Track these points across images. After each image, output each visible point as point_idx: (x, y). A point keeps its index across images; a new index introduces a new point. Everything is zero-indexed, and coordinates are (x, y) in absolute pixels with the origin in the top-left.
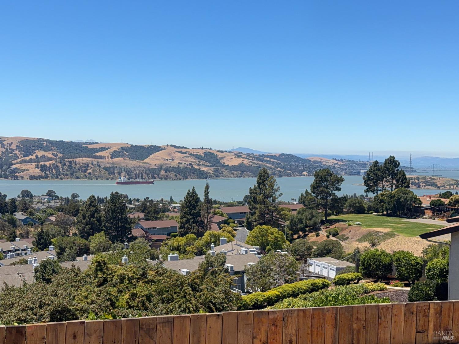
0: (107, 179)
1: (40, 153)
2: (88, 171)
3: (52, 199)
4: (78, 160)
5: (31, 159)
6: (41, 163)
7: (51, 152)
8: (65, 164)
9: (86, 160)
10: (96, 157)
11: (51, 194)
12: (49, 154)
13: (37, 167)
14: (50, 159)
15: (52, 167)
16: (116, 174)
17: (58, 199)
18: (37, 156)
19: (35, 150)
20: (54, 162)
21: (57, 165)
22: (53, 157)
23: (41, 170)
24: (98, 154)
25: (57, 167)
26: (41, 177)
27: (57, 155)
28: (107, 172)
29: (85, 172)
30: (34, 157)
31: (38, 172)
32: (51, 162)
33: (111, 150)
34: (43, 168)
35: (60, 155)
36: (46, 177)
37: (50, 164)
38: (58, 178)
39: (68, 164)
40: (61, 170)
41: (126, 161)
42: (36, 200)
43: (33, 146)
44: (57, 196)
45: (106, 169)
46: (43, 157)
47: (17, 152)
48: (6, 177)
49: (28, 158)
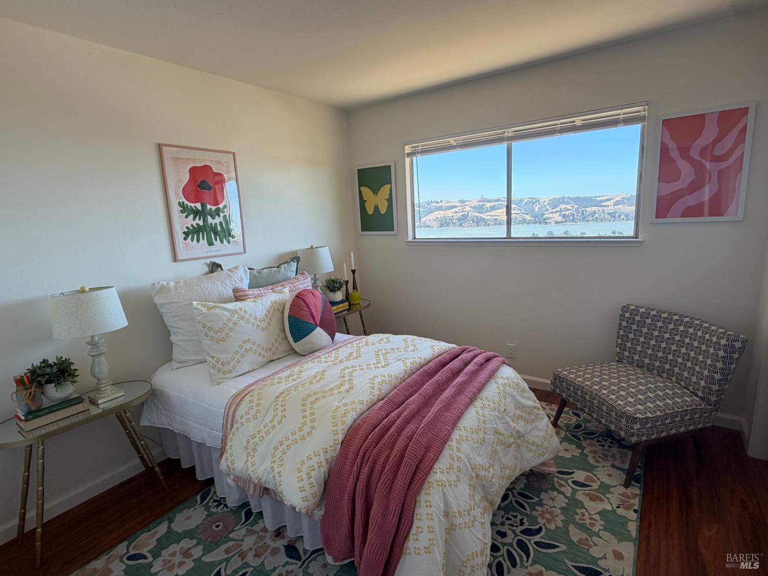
0: (610, 221)
1: (563, 206)
2: (595, 216)
4: (588, 209)
5: (557, 210)
6: (562, 213)
7: (570, 205)
8: (579, 212)
9: (594, 209)
10: (602, 206)
12: (569, 207)
13: (560, 215)
14: (569, 210)
15: (570, 215)
16: (617, 217)
18: (560, 208)
19: (560, 204)
21: (573, 214)
22: (572, 208)
23: (562, 217)
24: (604, 204)
26: (563, 222)
27: (574, 207)
28: (609, 216)
29: (593, 217)
31: (560, 219)
32: (569, 212)
33: (614, 201)
34: (564, 216)
35: (576, 206)
36: (566, 222)
38: (574, 222)
39: (581, 212)
40: (576, 216)
41: (625, 207)
43: (559, 202)
45: (608, 214)
46: (565, 208)
47: (548, 207)
48: (540, 223)
49: (554, 210)
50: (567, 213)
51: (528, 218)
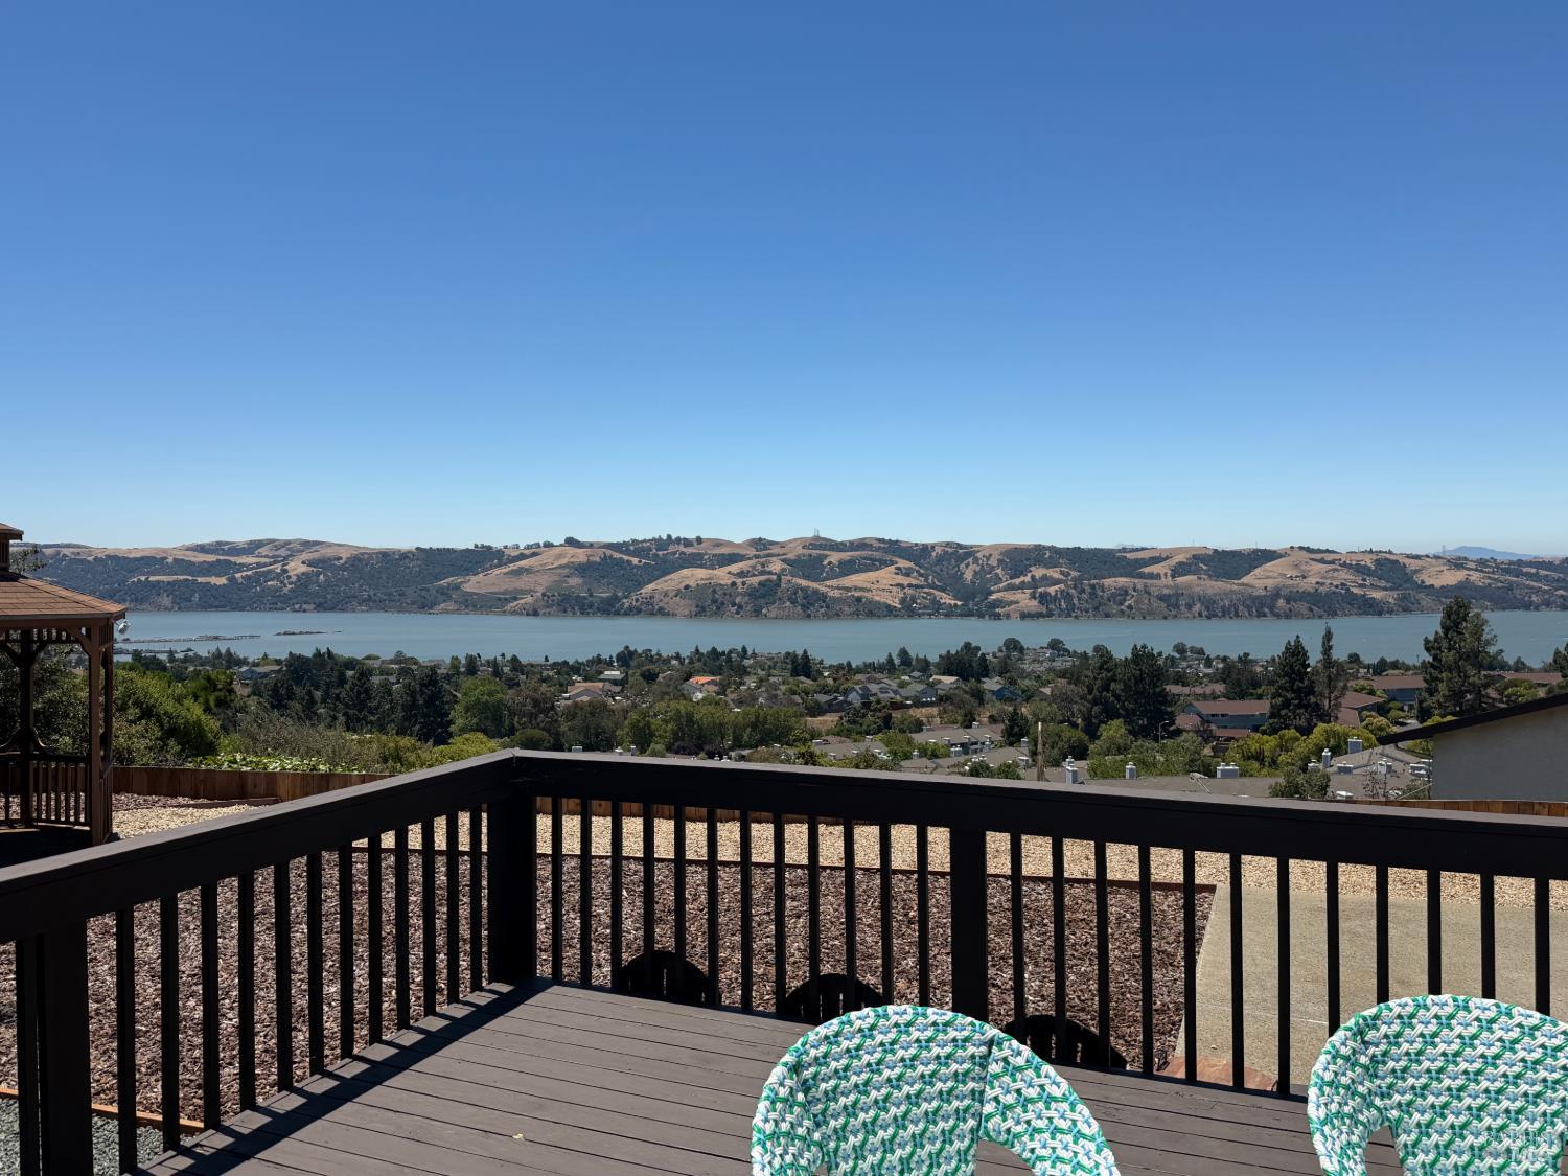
0: (1165, 618)
1: (1039, 572)
2: (1127, 604)
3: (1059, 656)
4: (1108, 582)
5: (1023, 582)
6: (1040, 590)
7: (1058, 569)
8: (1083, 591)
9: (1122, 581)
10: (1142, 576)
11: (1055, 645)
12: (1055, 573)
13: (1033, 596)
14: (1056, 582)
15: (1059, 596)
16: (1183, 609)
17: (1069, 655)
18: (1033, 577)
19: (1031, 566)
20: (1062, 586)
21: (1068, 593)
22: (1062, 577)
23: (1040, 602)
24: (1146, 570)
25: (1068, 597)
26: (1039, 615)
27: (1070, 574)
28: (1164, 605)
29: (1121, 604)
30: (1028, 579)
31: (1034, 606)
32: (1057, 587)
33: (1173, 562)
34: (1044, 599)
35: (1074, 574)
36: (1050, 614)
37: (1056, 591)
38: (1070, 616)
39: (1088, 589)
40: (1075, 601)
41: (1202, 582)
42: (1029, 657)
43: (1027, 560)
44: (1066, 650)
45: (1162, 598)
46: (1045, 577)
47: (999, 571)
48: (981, 616)
49: (1017, 581)
50: (1052, 590)
51: (947, 599)
